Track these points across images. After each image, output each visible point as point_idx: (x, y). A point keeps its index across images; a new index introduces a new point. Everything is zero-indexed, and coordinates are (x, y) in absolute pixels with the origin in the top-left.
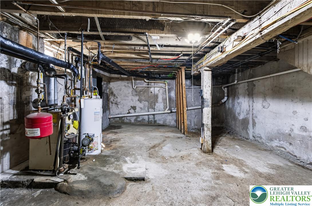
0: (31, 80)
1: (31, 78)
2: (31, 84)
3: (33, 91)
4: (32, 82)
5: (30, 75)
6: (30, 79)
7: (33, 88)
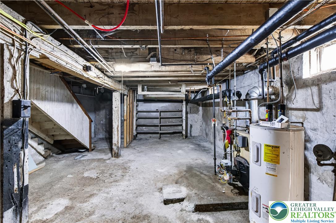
0: (287, 102)
1: (287, 100)
2: (288, 106)
3: (289, 114)
4: (288, 104)
5: (286, 97)
6: (285, 102)
7: (290, 110)
